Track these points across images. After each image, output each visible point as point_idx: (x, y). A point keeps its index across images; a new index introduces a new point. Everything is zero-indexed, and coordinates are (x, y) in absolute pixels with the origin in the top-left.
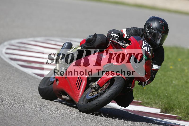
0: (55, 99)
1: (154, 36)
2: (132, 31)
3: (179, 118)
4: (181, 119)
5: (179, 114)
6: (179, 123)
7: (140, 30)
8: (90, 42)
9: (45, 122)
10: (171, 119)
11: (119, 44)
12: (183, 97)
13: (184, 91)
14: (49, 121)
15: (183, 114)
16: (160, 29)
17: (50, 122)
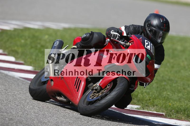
0: (48, 100)
1: (155, 33)
2: (132, 28)
7: (139, 27)
8: (86, 41)
16: (162, 27)
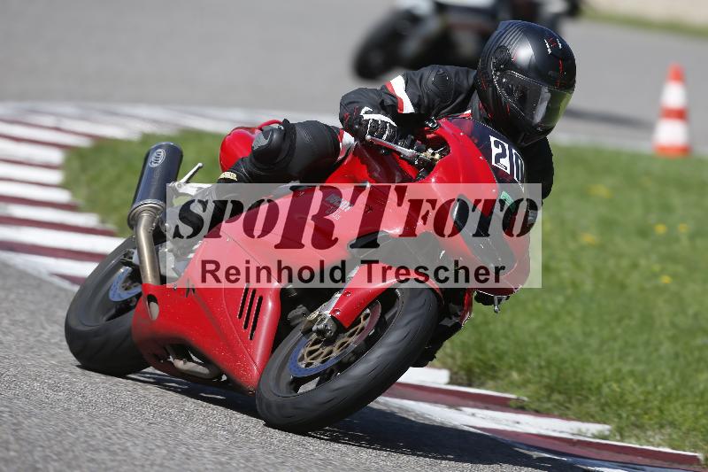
3: (519, 404)
4: (527, 408)
5: (519, 387)
6: (518, 423)
7: (456, 74)
9: (15, 421)
10: (487, 408)
11: (399, 153)
12: (534, 324)
13: (539, 303)
14: (29, 417)
15: (532, 387)
16: (550, 73)
17: (35, 420)
